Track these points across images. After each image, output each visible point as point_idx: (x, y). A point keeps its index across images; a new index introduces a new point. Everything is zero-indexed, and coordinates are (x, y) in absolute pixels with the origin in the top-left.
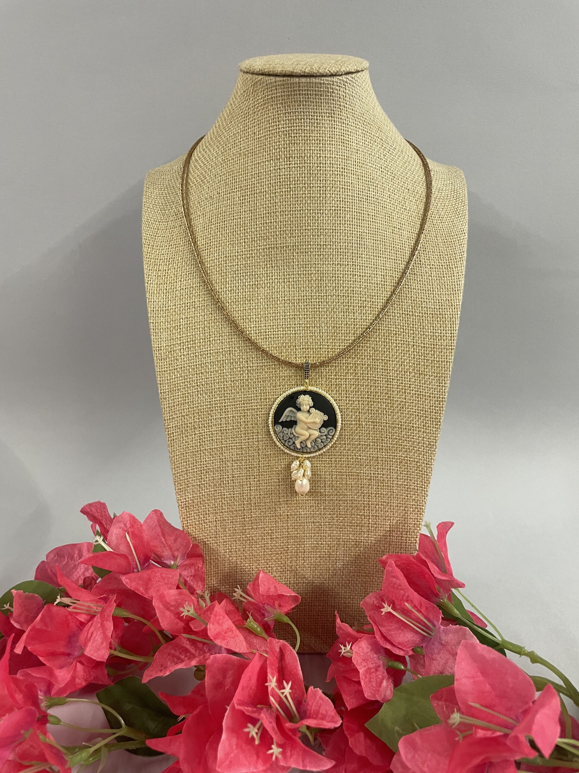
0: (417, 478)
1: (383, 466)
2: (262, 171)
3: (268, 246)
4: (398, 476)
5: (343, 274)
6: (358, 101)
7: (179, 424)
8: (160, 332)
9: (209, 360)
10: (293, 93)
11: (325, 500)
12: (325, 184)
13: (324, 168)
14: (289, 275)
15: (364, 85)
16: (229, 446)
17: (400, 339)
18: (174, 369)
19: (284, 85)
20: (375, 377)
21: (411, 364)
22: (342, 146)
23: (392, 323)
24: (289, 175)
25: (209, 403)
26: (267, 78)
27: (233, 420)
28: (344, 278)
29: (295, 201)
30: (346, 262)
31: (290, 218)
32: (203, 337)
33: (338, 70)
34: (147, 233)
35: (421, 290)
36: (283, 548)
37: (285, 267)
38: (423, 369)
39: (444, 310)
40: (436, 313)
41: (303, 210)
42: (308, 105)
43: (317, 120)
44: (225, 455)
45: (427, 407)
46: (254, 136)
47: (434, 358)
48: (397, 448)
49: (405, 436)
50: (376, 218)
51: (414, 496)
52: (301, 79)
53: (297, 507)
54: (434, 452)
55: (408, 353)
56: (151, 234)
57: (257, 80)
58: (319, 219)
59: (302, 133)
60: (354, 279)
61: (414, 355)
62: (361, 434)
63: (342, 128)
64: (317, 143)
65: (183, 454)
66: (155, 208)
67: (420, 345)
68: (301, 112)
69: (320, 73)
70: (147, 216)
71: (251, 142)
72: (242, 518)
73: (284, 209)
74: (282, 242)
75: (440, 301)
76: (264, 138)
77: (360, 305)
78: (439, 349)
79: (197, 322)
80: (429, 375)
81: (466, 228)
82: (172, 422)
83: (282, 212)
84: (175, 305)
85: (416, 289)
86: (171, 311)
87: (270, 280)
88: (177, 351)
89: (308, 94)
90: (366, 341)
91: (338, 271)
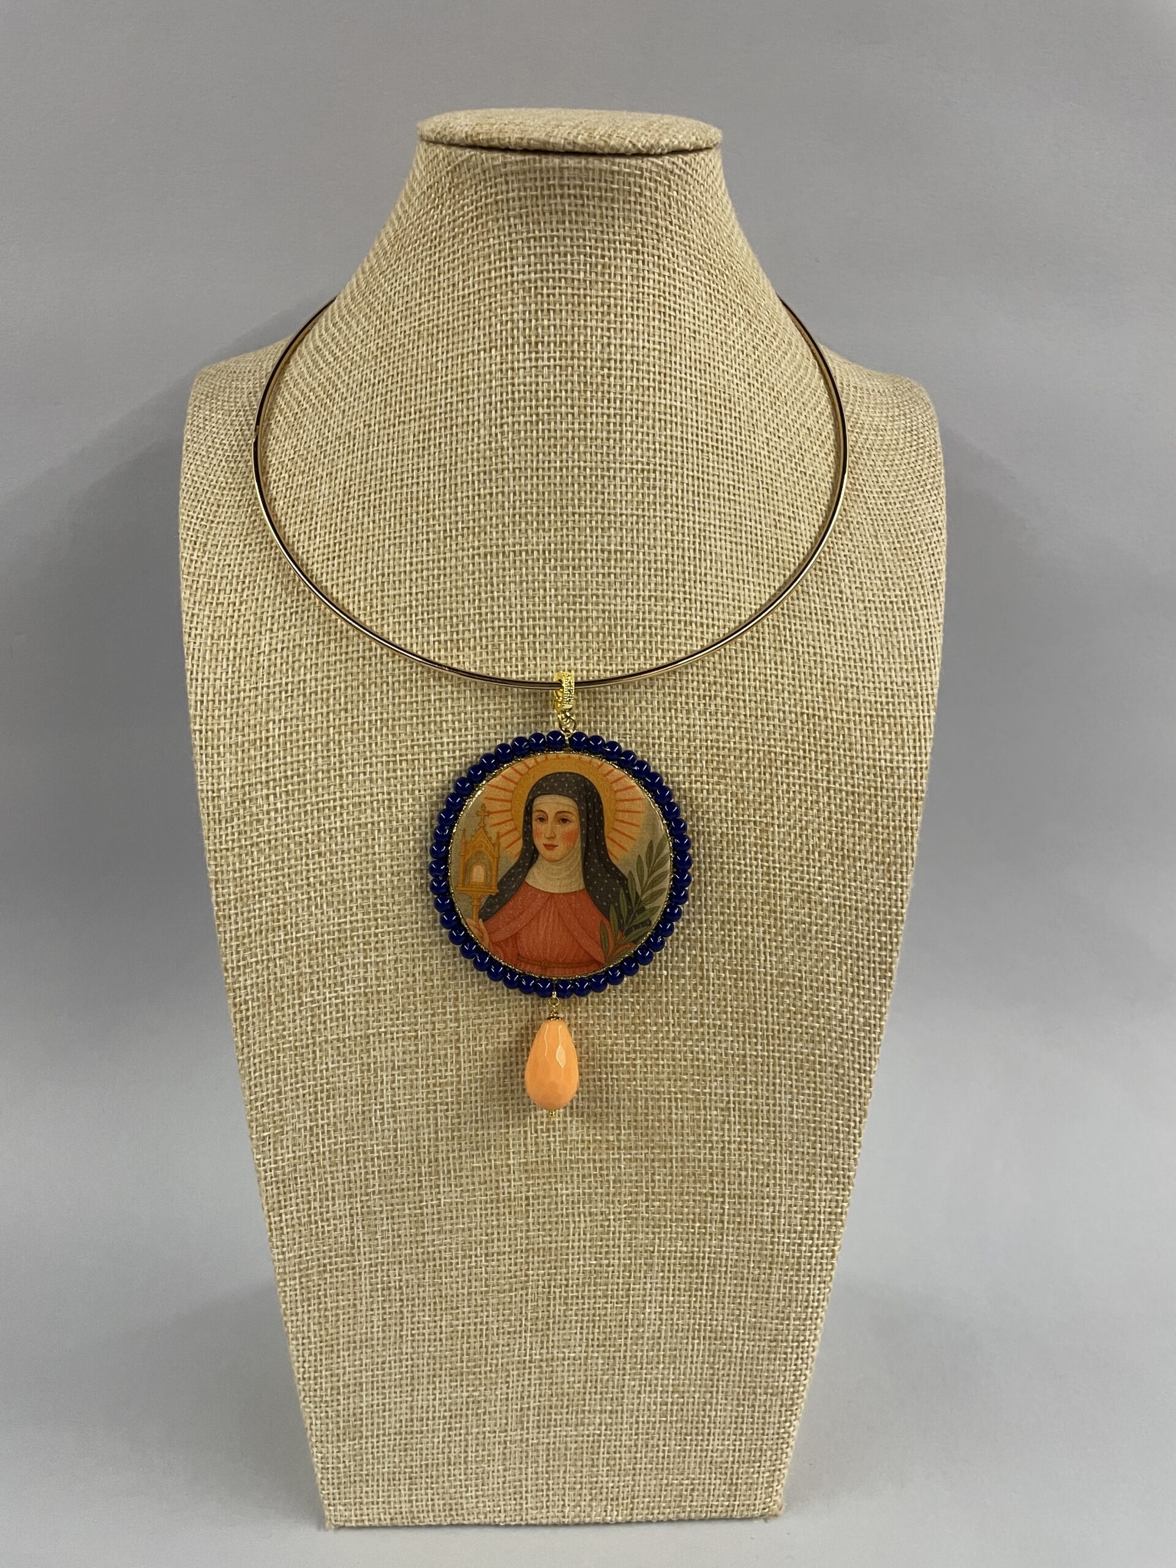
0: (837, 1105)
1: (756, 1077)
2: (470, 372)
3: (482, 550)
4: (791, 1100)
5: (662, 621)
6: (698, 220)
7: (260, 979)
8: (219, 754)
9: (338, 824)
10: (546, 192)
11: (619, 1160)
12: (621, 409)
13: (618, 373)
14: (534, 619)
15: (710, 182)
16: (386, 1033)
17: (796, 773)
18: (252, 845)
19: (524, 173)
20: (739, 864)
21: (822, 833)
22: (660, 320)
23: (777, 735)
24: (534, 386)
25: (337, 928)
26: (484, 156)
27: (396, 969)
28: (665, 630)
29: (550, 447)
30: (670, 594)
31: (538, 485)
32: (325, 767)
33: (652, 142)
34: (191, 513)
35: (844, 659)
36: (516, 1277)
37: (525, 599)
38: (851, 845)
39: (897, 707)
40: (880, 713)
41: (567, 468)
42: (583, 223)
43: (603, 257)
44: (375, 1053)
45: (860, 936)
46: (453, 292)
47: (877, 819)
48: (790, 1032)
49: (810, 1005)
50: (737, 492)
51: (830, 1147)
52: (565, 159)
53: (550, 1177)
54: (878, 1043)
55: (815, 807)
56: (201, 516)
57: (460, 159)
58: (606, 491)
59: (566, 288)
60: (688, 632)
61: (830, 812)
62: (705, 999)
63: (662, 279)
64: (603, 313)
65: (272, 1052)
66: (212, 456)
67: (844, 788)
68: (564, 238)
69: (612, 148)
70: (194, 472)
71: (446, 306)
72: (415, 1208)
73: (523, 463)
74: (517, 540)
75: (889, 685)
76: (477, 296)
77: (701, 691)
78: (887, 797)
79: (310, 731)
80: (866, 860)
81: (942, 517)
82: (245, 973)
83: (517, 471)
84: (257, 689)
85: (832, 656)
86: (247, 700)
87: (487, 629)
88: (260, 801)
89: (582, 196)
90: (716, 779)
91: (650, 613)
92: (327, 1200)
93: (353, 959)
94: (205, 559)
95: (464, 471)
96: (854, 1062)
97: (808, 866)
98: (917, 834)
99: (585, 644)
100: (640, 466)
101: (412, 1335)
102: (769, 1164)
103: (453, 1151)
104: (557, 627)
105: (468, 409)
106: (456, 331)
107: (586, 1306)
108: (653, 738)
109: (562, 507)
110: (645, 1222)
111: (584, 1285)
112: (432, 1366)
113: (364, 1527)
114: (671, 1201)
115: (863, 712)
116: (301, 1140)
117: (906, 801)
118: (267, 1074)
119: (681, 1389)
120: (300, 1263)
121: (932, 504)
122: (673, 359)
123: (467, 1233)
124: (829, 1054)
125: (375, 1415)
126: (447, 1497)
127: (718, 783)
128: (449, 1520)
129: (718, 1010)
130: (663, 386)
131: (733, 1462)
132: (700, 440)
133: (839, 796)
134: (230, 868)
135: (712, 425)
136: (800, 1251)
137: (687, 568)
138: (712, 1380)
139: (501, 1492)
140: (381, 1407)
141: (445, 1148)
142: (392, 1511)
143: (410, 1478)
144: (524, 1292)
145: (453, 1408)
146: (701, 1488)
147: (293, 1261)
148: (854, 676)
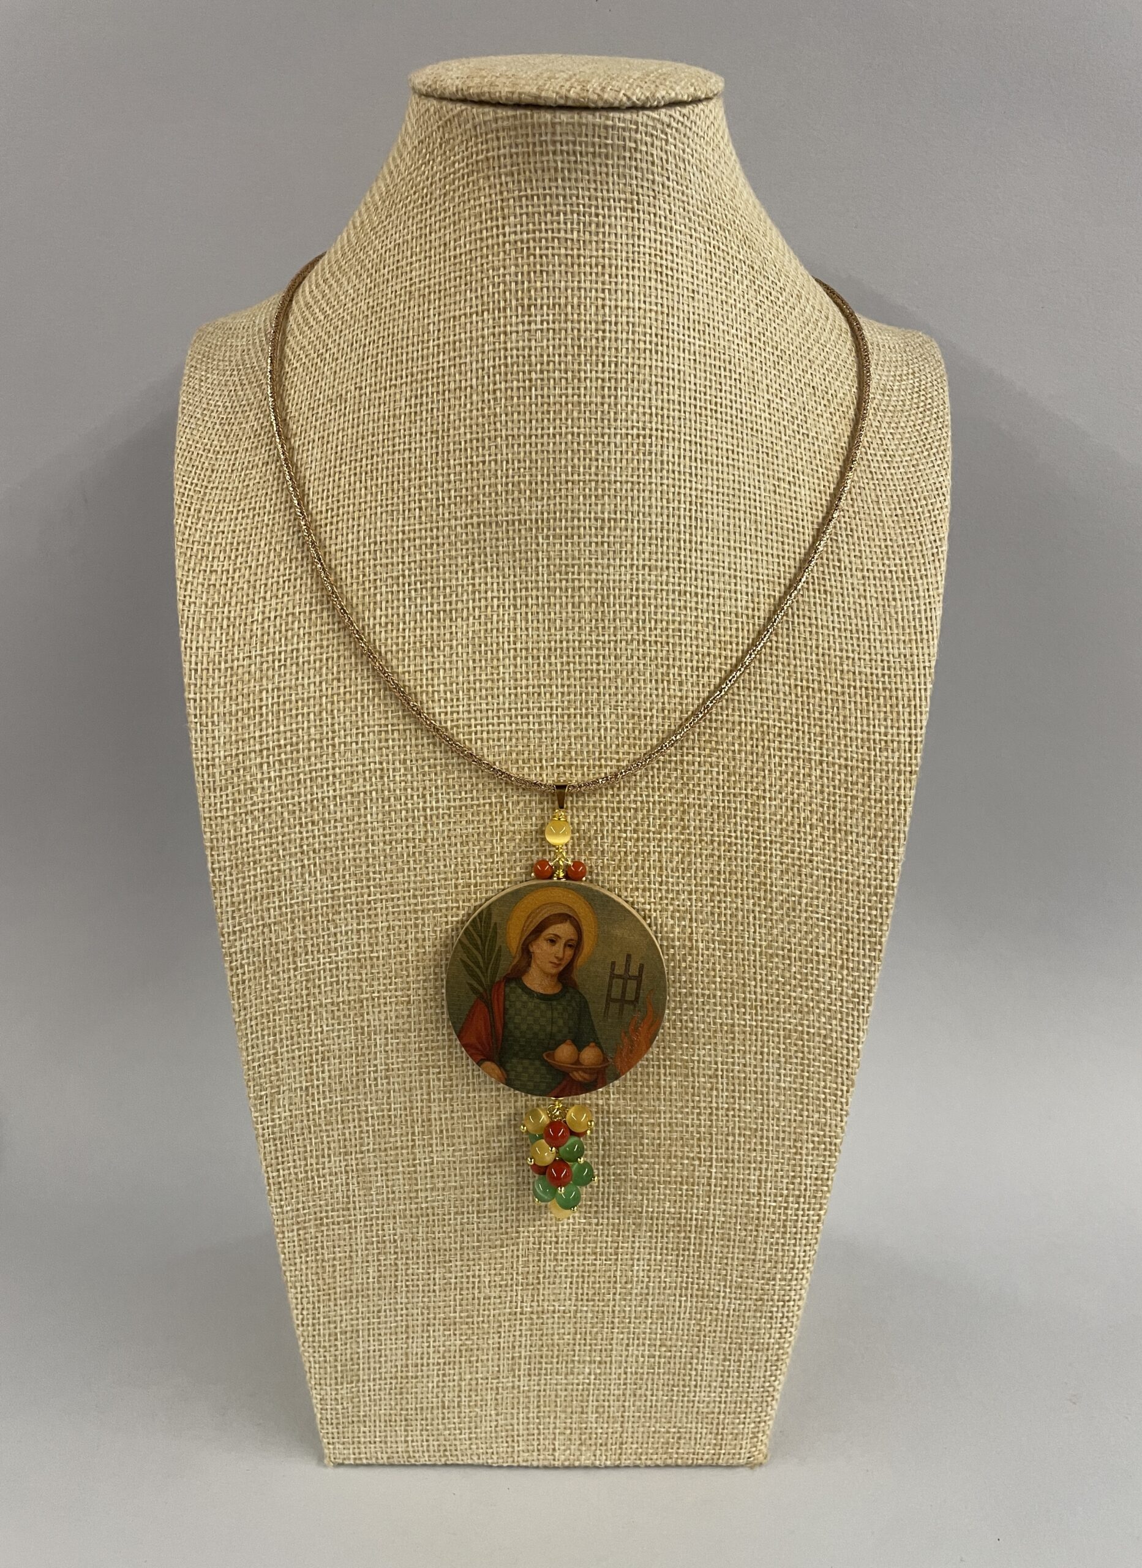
92: (323, 1157)
93: (346, 925)
94: (199, 526)
95: (457, 438)
96: (842, 1033)
97: (799, 839)
98: (910, 809)
99: (577, 615)
100: (635, 431)
101: (407, 1286)
102: (756, 1130)
103: (446, 1112)
104: (549, 597)
105: (460, 374)
106: (448, 292)
107: (576, 1262)
108: (645, 710)
109: (555, 475)
110: (634, 1184)
111: (573, 1241)
112: (426, 1316)
113: (362, 1465)
114: (659, 1164)
115: (858, 684)
116: (297, 1100)
117: (899, 774)
118: (263, 1036)
119: (669, 1343)
120: (298, 1216)
121: (937, 469)
122: (671, 320)
123: (458, 1192)
124: (817, 1025)
125: (372, 1360)
126: (441, 1438)
127: (710, 756)
128: (443, 1460)
129: (706, 980)
130: (660, 348)
131: (719, 1413)
132: (698, 404)
133: (832, 769)
134: (226, 835)
135: (710, 387)
136: (786, 1214)
137: (682, 536)
138: (698, 1336)
139: (493, 1435)
140: (377, 1353)
141: (437, 1109)
142: (389, 1450)
143: (406, 1420)
144: (515, 1248)
145: (447, 1355)
146: (688, 1436)
147: (290, 1214)
148: (850, 648)
